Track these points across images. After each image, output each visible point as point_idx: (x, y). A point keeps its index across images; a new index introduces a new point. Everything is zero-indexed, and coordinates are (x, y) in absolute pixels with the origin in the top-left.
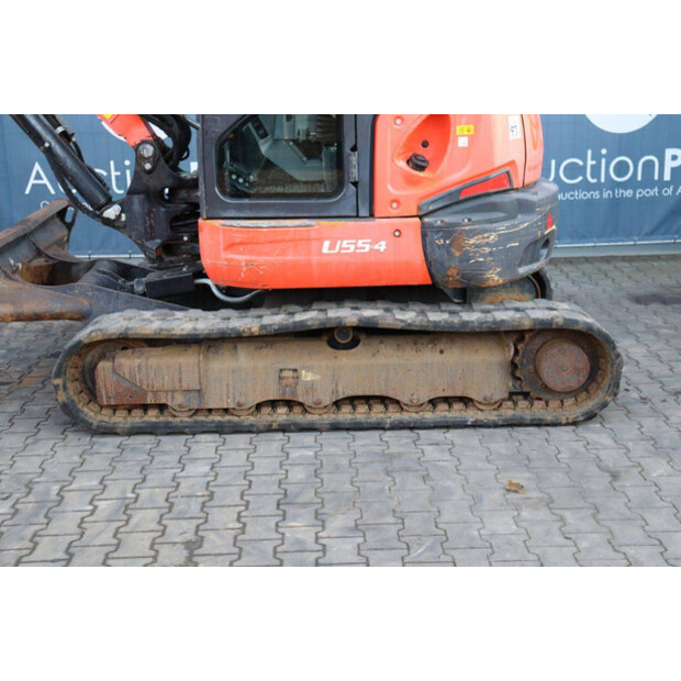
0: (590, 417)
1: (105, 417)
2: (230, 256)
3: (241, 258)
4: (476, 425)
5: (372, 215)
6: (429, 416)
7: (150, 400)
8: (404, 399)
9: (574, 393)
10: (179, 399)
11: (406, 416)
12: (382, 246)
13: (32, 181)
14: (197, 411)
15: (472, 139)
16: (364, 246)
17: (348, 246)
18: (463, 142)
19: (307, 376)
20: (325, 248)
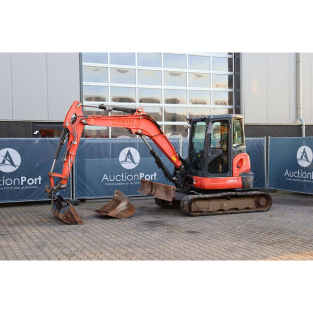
0: (268, 209)
1: (194, 214)
2: (212, 183)
3: (214, 184)
4: (252, 212)
5: (233, 176)
6: (244, 211)
7: (200, 210)
8: (239, 208)
9: (265, 206)
10: (205, 210)
11: (241, 211)
12: (236, 181)
13: (104, 178)
14: (208, 212)
15: (246, 163)
16: (233, 181)
17: (231, 181)
18: (245, 164)
19: (225, 205)
20: (228, 182)
